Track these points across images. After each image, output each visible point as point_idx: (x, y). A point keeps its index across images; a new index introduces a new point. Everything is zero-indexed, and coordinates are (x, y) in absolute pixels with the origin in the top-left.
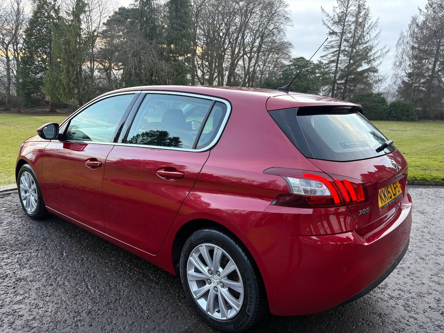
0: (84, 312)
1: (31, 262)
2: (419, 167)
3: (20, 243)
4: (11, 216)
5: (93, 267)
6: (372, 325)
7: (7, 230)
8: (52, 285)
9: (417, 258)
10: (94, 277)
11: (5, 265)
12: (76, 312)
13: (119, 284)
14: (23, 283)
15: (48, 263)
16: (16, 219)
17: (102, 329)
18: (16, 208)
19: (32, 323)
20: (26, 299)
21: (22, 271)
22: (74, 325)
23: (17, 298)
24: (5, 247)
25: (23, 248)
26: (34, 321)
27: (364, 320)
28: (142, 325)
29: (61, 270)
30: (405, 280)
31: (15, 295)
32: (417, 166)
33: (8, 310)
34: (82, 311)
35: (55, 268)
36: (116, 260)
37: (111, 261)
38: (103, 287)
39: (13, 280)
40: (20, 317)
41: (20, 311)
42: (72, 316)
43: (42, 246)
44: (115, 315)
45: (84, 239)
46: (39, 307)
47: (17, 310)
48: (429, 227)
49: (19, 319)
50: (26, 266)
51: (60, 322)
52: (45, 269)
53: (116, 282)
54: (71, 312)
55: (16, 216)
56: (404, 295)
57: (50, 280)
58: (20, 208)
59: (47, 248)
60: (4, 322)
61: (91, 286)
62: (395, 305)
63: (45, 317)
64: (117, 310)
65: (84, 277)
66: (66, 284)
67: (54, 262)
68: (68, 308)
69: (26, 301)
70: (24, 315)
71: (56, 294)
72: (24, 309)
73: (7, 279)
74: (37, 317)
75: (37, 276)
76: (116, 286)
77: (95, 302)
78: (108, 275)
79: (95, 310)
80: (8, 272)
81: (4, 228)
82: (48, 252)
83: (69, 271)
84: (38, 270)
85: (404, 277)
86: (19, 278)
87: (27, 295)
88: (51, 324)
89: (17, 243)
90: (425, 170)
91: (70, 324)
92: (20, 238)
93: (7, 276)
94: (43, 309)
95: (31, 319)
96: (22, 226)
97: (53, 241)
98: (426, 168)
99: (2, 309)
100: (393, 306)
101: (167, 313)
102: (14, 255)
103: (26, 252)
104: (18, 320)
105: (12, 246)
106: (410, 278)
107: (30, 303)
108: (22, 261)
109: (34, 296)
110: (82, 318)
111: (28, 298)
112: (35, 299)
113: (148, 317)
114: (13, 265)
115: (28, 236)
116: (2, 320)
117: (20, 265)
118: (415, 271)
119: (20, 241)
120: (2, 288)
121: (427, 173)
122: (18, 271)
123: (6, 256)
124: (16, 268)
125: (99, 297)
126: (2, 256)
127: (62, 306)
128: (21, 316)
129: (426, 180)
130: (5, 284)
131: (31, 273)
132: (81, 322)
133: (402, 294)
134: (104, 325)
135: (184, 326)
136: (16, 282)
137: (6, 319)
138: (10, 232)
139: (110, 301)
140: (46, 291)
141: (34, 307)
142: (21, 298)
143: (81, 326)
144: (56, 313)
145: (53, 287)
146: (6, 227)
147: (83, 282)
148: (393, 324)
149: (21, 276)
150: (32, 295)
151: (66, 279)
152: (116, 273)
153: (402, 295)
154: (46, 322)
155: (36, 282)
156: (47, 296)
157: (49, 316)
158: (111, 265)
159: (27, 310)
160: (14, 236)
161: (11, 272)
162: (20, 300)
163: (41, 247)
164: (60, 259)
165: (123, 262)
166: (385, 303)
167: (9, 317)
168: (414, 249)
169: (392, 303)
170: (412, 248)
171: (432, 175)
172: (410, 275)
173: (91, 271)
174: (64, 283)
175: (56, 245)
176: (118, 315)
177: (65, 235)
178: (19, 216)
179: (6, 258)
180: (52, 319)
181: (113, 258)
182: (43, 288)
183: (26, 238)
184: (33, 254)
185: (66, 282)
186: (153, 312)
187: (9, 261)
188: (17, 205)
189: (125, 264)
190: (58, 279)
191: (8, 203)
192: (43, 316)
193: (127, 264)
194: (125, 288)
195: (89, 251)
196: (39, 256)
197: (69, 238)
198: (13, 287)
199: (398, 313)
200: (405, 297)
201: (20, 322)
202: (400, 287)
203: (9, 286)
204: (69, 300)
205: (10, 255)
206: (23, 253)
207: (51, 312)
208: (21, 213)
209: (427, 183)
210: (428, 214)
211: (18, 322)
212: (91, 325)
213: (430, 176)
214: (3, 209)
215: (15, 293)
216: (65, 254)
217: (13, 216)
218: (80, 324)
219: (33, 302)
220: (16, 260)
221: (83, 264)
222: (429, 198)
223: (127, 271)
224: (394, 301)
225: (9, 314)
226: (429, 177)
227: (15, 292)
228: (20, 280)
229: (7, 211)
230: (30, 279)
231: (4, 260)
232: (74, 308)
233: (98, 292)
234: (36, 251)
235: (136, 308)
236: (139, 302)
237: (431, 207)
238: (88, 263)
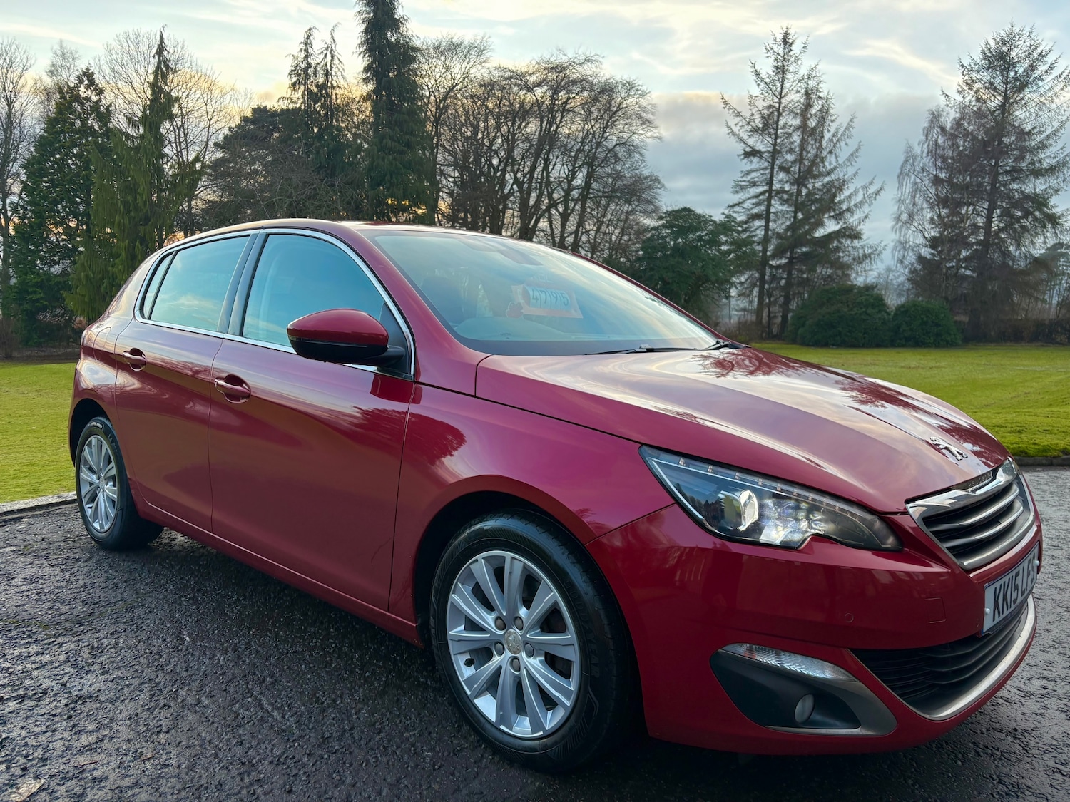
0: (266, 762)
1: (102, 658)
2: (1002, 427)
3: (66, 620)
4: (31, 563)
5: (268, 664)
6: (1002, 755)
7: (27, 593)
8: (169, 707)
9: (1058, 610)
10: (274, 683)
11: (37, 669)
12: (244, 764)
13: (341, 697)
14: (90, 705)
15: (147, 659)
16: (47, 569)
17: (320, 797)
18: (43, 547)
19: (134, 795)
20: (106, 741)
21: (82, 680)
22: (244, 792)
23: (82, 740)
24: (29, 629)
25: (75, 630)
26: (136, 790)
27: (977, 746)
28: (423, 783)
29: (185, 674)
30: (1048, 656)
31: (75, 734)
32: (998, 426)
33: (62, 768)
34: (260, 760)
35: (170, 670)
36: (321, 645)
37: (311, 649)
38: (303, 705)
39: (64, 701)
40: (97, 783)
41: (95, 769)
42: (234, 772)
43: (125, 623)
44: (348, 765)
45: (229, 605)
46: (143, 757)
47: (88, 767)
48: (1065, 547)
49: (96, 788)
50: (92, 668)
51: (207, 788)
52: (142, 672)
53: (334, 692)
54: (231, 764)
55: (45, 562)
56: (1055, 688)
57: (162, 697)
58: (51, 546)
59: (139, 628)
60: (58, 794)
61: (271, 704)
62: (1043, 711)
63: (165, 780)
64: (350, 753)
65: (250, 686)
66: (206, 702)
67: (165, 656)
68: (220, 756)
69: (106, 744)
70: (106, 778)
71: (184, 725)
72: (105, 765)
73: (48, 700)
74: (144, 780)
75: (126, 690)
76: (334, 701)
77: (288, 740)
78: (309, 679)
79: (294, 757)
80: (47, 683)
81: (16, 590)
82: (142, 636)
83: (205, 674)
84: (126, 674)
85: (1043, 651)
86: (77, 696)
87: (106, 732)
88: (184, 794)
89: (58, 620)
90: (1019, 432)
91: (236, 791)
92: (63, 609)
93: (45, 692)
94: (156, 762)
95: (128, 784)
96: (64, 584)
97: (150, 612)
98: (1021, 428)
99: (47, 767)
100: (1039, 712)
101: (482, 755)
102: (57, 647)
103: (86, 637)
104: (93, 788)
105: (46, 627)
106: (1057, 651)
107: (118, 749)
108: (80, 659)
109: (125, 732)
110: (262, 776)
111: (112, 738)
112: (129, 741)
113: (434, 765)
114: (56, 667)
115: (85, 603)
116: (50, 791)
117: (75, 666)
118: (1063, 636)
119: (66, 616)
120: (36, 721)
121: (1025, 439)
122: (73, 680)
123: (33, 649)
124: (66, 673)
125: (296, 727)
126: (24, 650)
127: (204, 751)
128: (101, 780)
129: (1026, 453)
130: (42, 711)
131: (110, 684)
132: (261, 786)
133: (1051, 685)
134: (323, 788)
135: (531, 782)
136: (72, 706)
137: (62, 789)
138: (36, 597)
139: (327, 735)
140: (155, 721)
141: (129, 757)
142: (92, 738)
143: (265, 794)
144: (192, 767)
145: (172, 710)
146: (24, 588)
147: (248, 695)
148: (1051, 750)
149: (82, 692)
150: (118, 731)
151: (203, 692)
152: (327, 672)
153: (1050, 687)
154: (170, 790)
155: (126, 702)
156: (159, 732)
157: (175, 777)
158: (311, 655)
159: (113, 765)
160: (49, 605)
161: (54, 684)
162: (90, 744)
163: (122, 627)
164: (176, 649)
165: (340, 649)
166: (1015, 706)
167: (70, 783)
168: (1047, 592)
169: (1032, 705)
170: (1040, 590)
171: (1037, 442)
172: (1057, 646)
173: (262, 672)
174: (199, 701)
175: (160, 619)
176: (355, 764)
177: (180, 598)
178: (53, 562)
179: (37, 654)
180: (185, 783)
181: (314, 641)
182: (146, 715)
183: (79, 609)
184: (106, 642)
185: (203, 699)
186: (446, 754)
187: (45, 659)
188: (43, 540)
189: (346, 654)
190: (183, 693)
191: (20, 537)
192: (159, 777)
193: (351, 652)
194: (359, 706)
195: (249, 629)
196: (121, 645)
197: (193, 604)
198: (66, 717)
199: (1056, 728)
200: (1061, 691)
201: (100, 793)
202: (1041, 671)
203: (54, 715)
204: (219, 737)
205: (47, 646)
206: (79, 640)
207: (179, 767)
208: (56, 557)
209: (1030, 461)
210: (1052, 522)
211: (95, 794)
212: (290, 791)
213: (1035, 444)
214: (8, 549)
215: (75, 730)
216: (187, 638)
217: (37, 562)
218: (260, 789)
219: (124, 747)
220: (63, 657)
221: (239, 658)
222: (1044, 491)
223: (355, 668)
224: (1038, 702)
225: (68, 776)
226: (1033, 446)
227: (74, 726)
228: (82, 699)
229: (18, 553)
230: (107, 697)
231: (32, 658)
232: (238, 756)
233: (292, 716)
234: (112, 634)
235: (398, 747)
236: (403, 733)
237: (1054, 508)
238: (251, 654)
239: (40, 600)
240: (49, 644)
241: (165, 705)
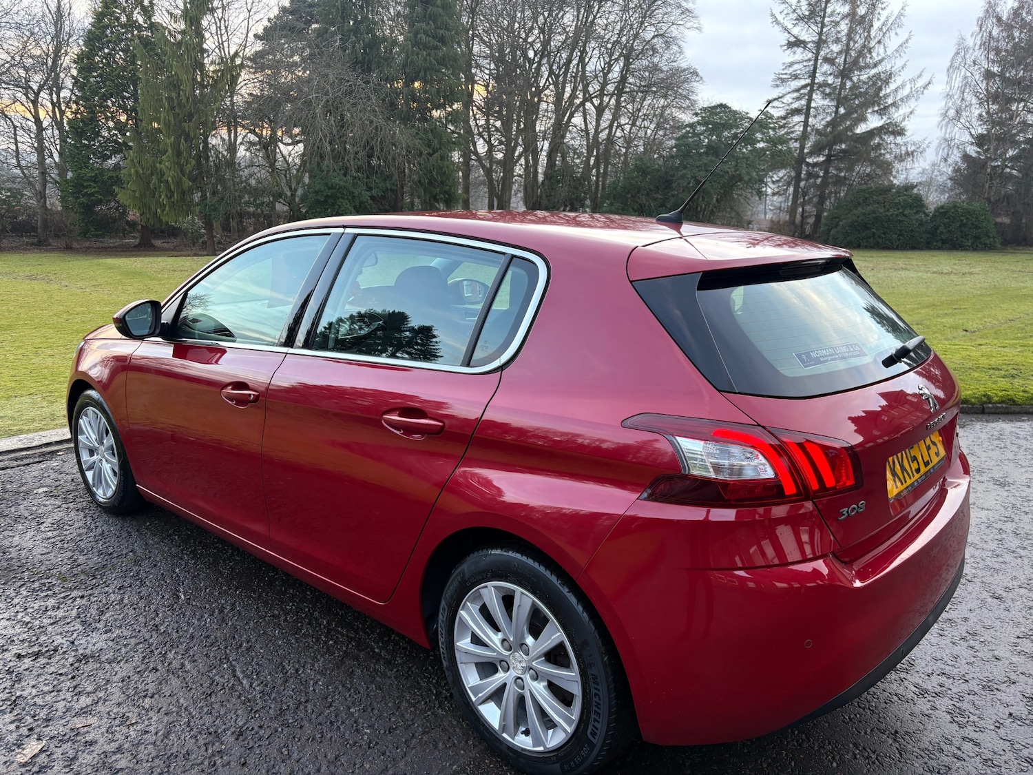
0: (229, 733)
1: (107, 615)
2: (999, 369)
3: (83, 572)
4: (60, 507)
5: (247, 627)
6: (877, 759)
7: (53, 540)
8: (157, 670)
9: (985, 595)
10: (248, 649)
11: (52, 624)
12: (210, 733)
13: (304, 667)
14: (92, 665)
15: (146, 618)
16: (72, 513)
17: (268, 771)
18: (71, 488)
19: (116, 761)
20: (100, 704)
21: (89, 638)
22: (206, 762)
23: (81, 701)
24: (49, 580)
25: (88, 583)
26: (119, 756)
27: (857, 748)
28: (357, 762)
29: (175, 635)
30: (956, 650)
31: (76, 695)
32: (993, 369)
33: (61, 730)
34: (224, 731)
35: (162, 631)
36: (296, 609)
37: (287, 613)
38: (270, 674)
39: (71, 660)
40: (88, 747)
41: (88, 732)
42: (201, 742)
43: (132, 576)
44: (297, 740)
45: (224, 560)
46: (128, 723)
47: (82, 730)
48: (1016, 520)
49: (87, 751)
50: (98, 625)
51: (176, 756)
52: (139, 631)
53: (299, 662)
54: (200, 733)
55: (71, 505)
56: (951, 687)
57: (153, 659)
58: (79, 487)
59: (142, 584)
60: (54, 757)
61: (243, 672)
62: (930, 711)
63: (143, 746)
64: (301, 727)
65: (228, 651)
66: (188, 666)
67: (160, 615)
68: (192, 724)
69: (100, 707)
70: (96, 742)
71: (166, 690)
72: (95, 729)
73: (57, 658)
74: (126, 746)
75: (124, 650)
76: (297, 671)
77: (251, 710)
78: (280, 646)
79: (253, 729)
80: (59, 640)
81: (44, 536)
82: (144, 592)
83: (192, 637)
84: (125, 634)
85: (953, 643)
86: (82, 654)
87: (101, 694)
88: (157, 761)
89: (75, 571)
90: (1012, 376)
91: (199, 761)
92: (82, 559)
93: (55, 650)
94: (139, 728)
95: (113, 750)
96: (85, 531)
97: (155, 565)
98: (1015, 372)
99: (49, 728)
100: (927, 712)
101: (413, 735)
102: (71, 601)
103: (96, 592)
104: (83, 752)
105: (64, 580)
106: (966, 644)
107: (108, 713)
108: (89, 615)
109: (117, 696)
110: (223, 747)
111: (105, 700)
112: (119, 704)
113: (370, 742)
114: (68, 623)
115: (100, 553)
116: (49, 753)
117: (83, 623)
118: (978, 627)
119: (82, 567)
120: (46, 679)
121: (1016, 385)
122: (80, 637)
123: (51, 602)
124: (76, 630)
125: (260, 697)
126: (43, 604)
127: (179, 718)
128: (91, 743)
129: (1014, 401)
130: (52, 669)
131: (110, 643)
132: (222, 757)
133: (947, 683)
134: (272, 762)
135: (450, 765)
136: (77, 665)
137: (59, 751)
138: (60, 545)
139: (285, 707)
140: (143, 685)
141: (117, 722)
142: (89, 701)
143: (223, 766)
144: (166, 736)
145: (158, 673)
146: (50, 534)
147: (225, 661)
148: (923, 755)
149: (87, 651)
150: (112, 694)
151: (187, 655)
152: (296, 639)
153: (947, 685)
154: (146, 758)
155: (122, 663)
156: (145, 696)
157: (152, 743)
158: (286, 620)
159: (104, 730)
160: (69, 554)
161: (64, 642)
162: (87, 706)
163: (129, 581)
164: (171, 607)
165: (312, 614)
166: (906, 705)
167: (65, 746)
168: (980, 573)
169: (923, 705)
170: (974, 571)
171: (1027, 389)
172: (968, 638)
173: (241, 636)
174: (183, 665)
175: (162, 574)
176: (303, 740)
177: (182, 550)
178: (79, 506)
179: (53, 608)
180: (159, 751)
181: (291, 604)
182: (136, 677)
183: (95, 559)
184: (113, 597)
185: (187, 662)
186: (382, 732)
187: (60, 614)
188: (72, 480)
189: (316, 619)
190: (170, 655)
191: (53, 475)
192: (139, 744)
193: (321, 618)
194: (318, 677)
195: (237, 588)
196: (126, 601)
197: (192, 559)
198: (70, 677)
199: (937, 730)
200: (954, 690)
201: (88, 757)
202: (943, 666)
203: (61, 675)
204: (194, 704)
205: (62, 600)
206: (90, 595)
207: (156, 733)
208: (82, 500)
209: (1017, 409)
210: (1015, 487)
211: (86, 759)
212: (244, 764)
213: (1024, 391)
214: (41, 490)
215: (77, 691)
216: (183, 597)
217: (64, 506)
218: (220, 760)
219: (115, 711)
220: (74, 613)
221: (223, 620)
222: (1020, 447)
223: (321, 635)
224: (929, 701)
225: (65, 738)
226: (1021, 394)
227: (75, 687)
228: (85, 658)
229: (50, 495)
230: (106, 657)
231: (49, 613)
232: (207, 725)
233: (259, 685)
234: (119, 589)
235: (343, 723)
236: (349, 708)
237: (1023, 470)
238: (234, 616)
239: (62, 548)
240: (64, 598)
241: (153, 669)
